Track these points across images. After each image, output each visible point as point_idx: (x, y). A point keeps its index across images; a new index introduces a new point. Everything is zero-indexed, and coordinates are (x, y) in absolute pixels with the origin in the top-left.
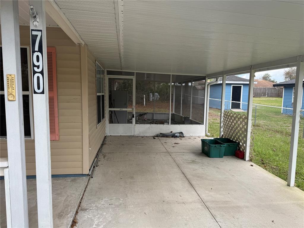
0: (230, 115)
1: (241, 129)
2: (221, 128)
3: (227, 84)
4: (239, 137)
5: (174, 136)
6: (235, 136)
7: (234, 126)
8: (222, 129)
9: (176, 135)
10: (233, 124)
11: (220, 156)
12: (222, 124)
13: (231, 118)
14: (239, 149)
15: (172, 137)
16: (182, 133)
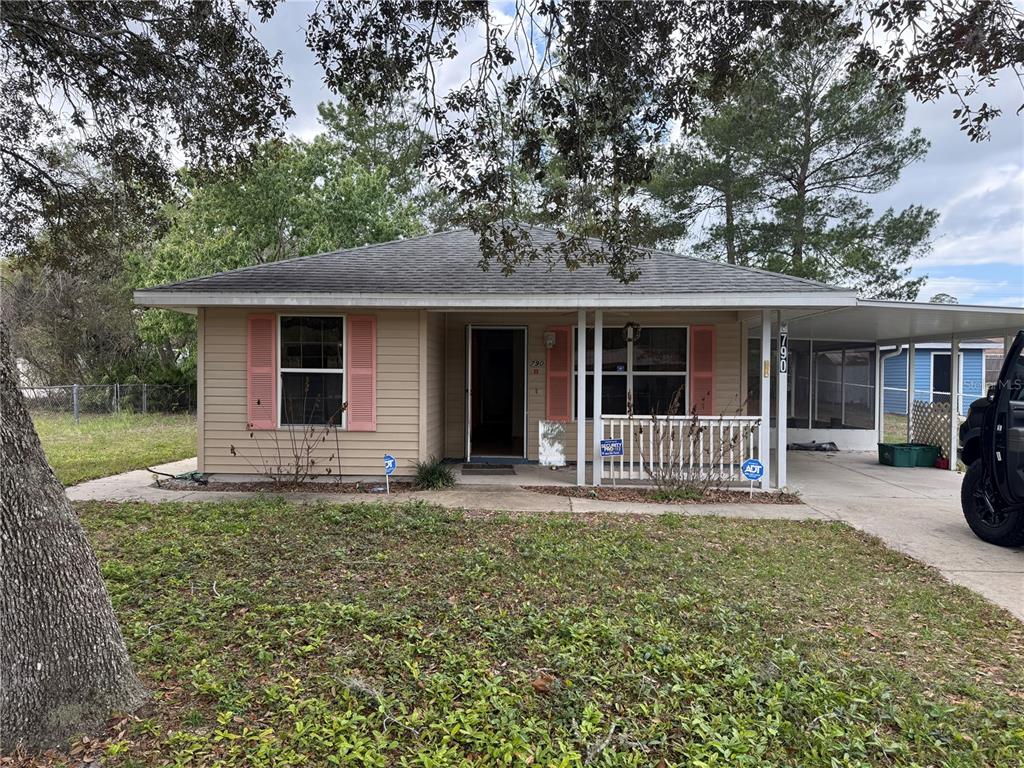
0: (924, 406)
1: (942, 425)
2: (909, 429)
3: (917, 350)
4: (939, 439)
5: (819, 448)
6: (934, 438)
7: (931, 423)
8: (911, 432)
9: (824, 446)
10: (930, 419)
11: (910, 466)
12: (911, 424)
13: (927, 411)
14: (941, 456)
15: (816, 450)
16: (832, 444)
